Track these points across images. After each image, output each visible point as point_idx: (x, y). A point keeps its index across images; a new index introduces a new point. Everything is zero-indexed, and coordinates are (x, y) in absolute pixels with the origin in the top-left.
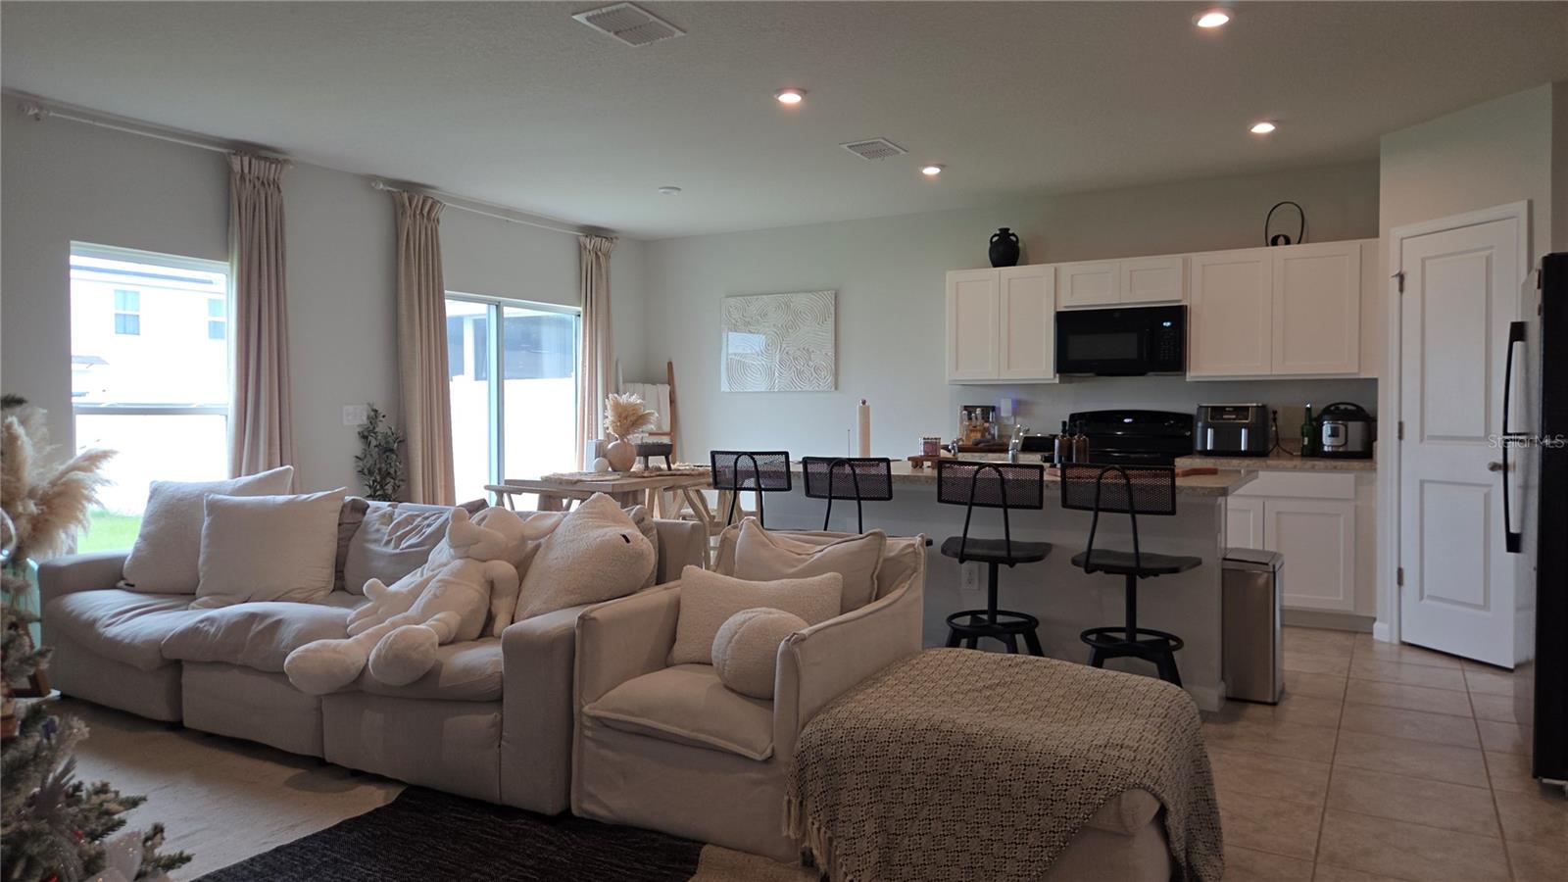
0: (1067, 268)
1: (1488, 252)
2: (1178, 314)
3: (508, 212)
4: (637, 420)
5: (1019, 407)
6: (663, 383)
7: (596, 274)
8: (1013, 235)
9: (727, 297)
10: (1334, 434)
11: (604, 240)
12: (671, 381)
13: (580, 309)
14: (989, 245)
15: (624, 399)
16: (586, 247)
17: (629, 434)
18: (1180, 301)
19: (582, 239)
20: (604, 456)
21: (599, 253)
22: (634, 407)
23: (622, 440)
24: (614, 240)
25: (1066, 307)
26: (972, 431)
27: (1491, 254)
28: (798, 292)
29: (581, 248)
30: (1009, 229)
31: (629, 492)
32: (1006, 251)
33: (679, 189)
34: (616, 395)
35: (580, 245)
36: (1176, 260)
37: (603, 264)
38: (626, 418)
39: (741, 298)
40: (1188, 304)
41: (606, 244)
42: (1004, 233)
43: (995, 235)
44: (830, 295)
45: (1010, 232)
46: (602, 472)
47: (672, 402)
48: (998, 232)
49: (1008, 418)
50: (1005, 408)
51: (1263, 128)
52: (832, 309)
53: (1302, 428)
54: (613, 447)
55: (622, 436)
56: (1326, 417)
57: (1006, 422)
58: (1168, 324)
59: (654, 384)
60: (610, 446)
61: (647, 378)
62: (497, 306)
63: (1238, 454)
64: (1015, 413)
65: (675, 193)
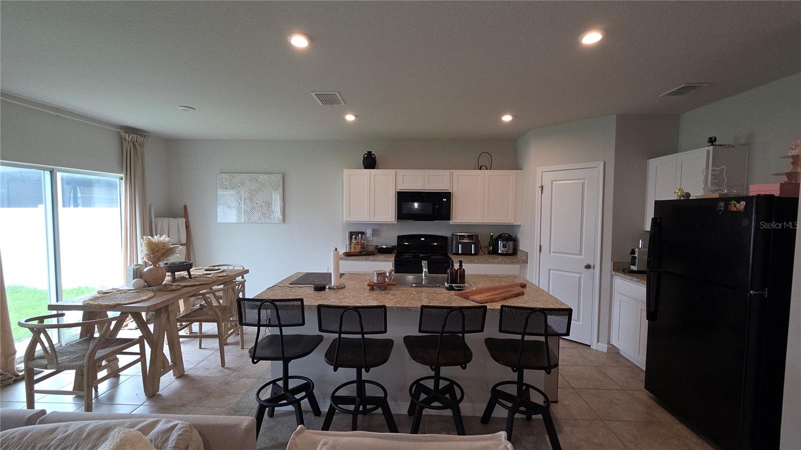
0: (401, 172)
1: (582, 181)
2: (448, 195)
3: (58, 109)
4: (166, 252)
5: (375, 232)
6: (181, 217)
7: (134, 156)
8: (373, 155)
9: (221, 173)
10: (504, 246)
11: (139, 136)
12: (186, 215)
13: (123, 175)
14: (363, 158)
15: (156, 239)
16: (125, 140)
17: (160, 261)
18: (448, 190)
19: (123, 134)
20: (141, 277)
21: (136, 144)
22: (164, 244)
23: (155, 266)
24: (147, 137)
25: (400, 190)
26: (356, 244)
27: (584, 182)
28: (263, 173)
29: (122, 140)
30: (371, 152)
31: (161, 308)
32: (370, 162)
33: (194, 109)
34: (149, 237)
35: (121, 138)
36: (447, 172)
37: (139, 151)
38: (157, 251)
39: (229, 174)
40: (451, 191)
41: (140, 139)
42: (369, 153)
43: (366, 154)
44: (280, 176)
45: (372, 153)
46: (138, 290)
47: (187, 227)
48: (367, 153)
49: (370, 237)
50: (369, 233)
51: (507, 118)
52: (281, 183)
53: (489, 243)
54: (148, 271)
55: (154, 263)
56: (500, 239)
57: (369, 239)
58: (445, 200)
59: (175, 218)
60: (146, 270)
61: (170, 214)
62: (51, 172)
63: (472, 255)
64: (373, 235)
65: (192, 110)
